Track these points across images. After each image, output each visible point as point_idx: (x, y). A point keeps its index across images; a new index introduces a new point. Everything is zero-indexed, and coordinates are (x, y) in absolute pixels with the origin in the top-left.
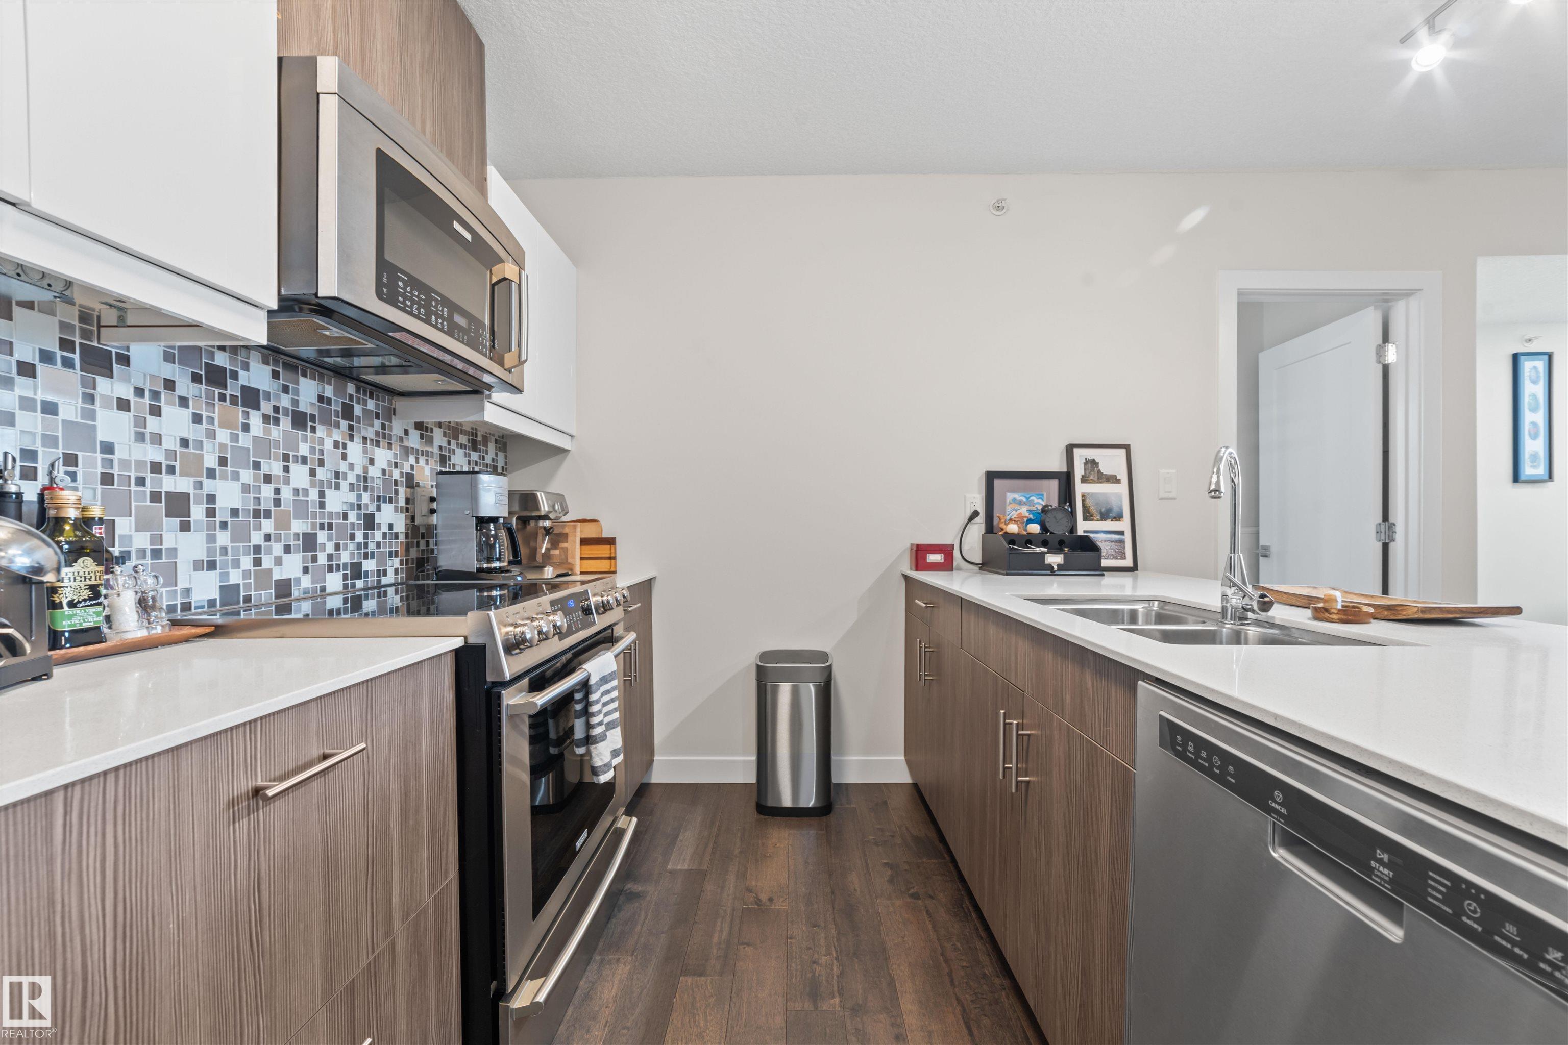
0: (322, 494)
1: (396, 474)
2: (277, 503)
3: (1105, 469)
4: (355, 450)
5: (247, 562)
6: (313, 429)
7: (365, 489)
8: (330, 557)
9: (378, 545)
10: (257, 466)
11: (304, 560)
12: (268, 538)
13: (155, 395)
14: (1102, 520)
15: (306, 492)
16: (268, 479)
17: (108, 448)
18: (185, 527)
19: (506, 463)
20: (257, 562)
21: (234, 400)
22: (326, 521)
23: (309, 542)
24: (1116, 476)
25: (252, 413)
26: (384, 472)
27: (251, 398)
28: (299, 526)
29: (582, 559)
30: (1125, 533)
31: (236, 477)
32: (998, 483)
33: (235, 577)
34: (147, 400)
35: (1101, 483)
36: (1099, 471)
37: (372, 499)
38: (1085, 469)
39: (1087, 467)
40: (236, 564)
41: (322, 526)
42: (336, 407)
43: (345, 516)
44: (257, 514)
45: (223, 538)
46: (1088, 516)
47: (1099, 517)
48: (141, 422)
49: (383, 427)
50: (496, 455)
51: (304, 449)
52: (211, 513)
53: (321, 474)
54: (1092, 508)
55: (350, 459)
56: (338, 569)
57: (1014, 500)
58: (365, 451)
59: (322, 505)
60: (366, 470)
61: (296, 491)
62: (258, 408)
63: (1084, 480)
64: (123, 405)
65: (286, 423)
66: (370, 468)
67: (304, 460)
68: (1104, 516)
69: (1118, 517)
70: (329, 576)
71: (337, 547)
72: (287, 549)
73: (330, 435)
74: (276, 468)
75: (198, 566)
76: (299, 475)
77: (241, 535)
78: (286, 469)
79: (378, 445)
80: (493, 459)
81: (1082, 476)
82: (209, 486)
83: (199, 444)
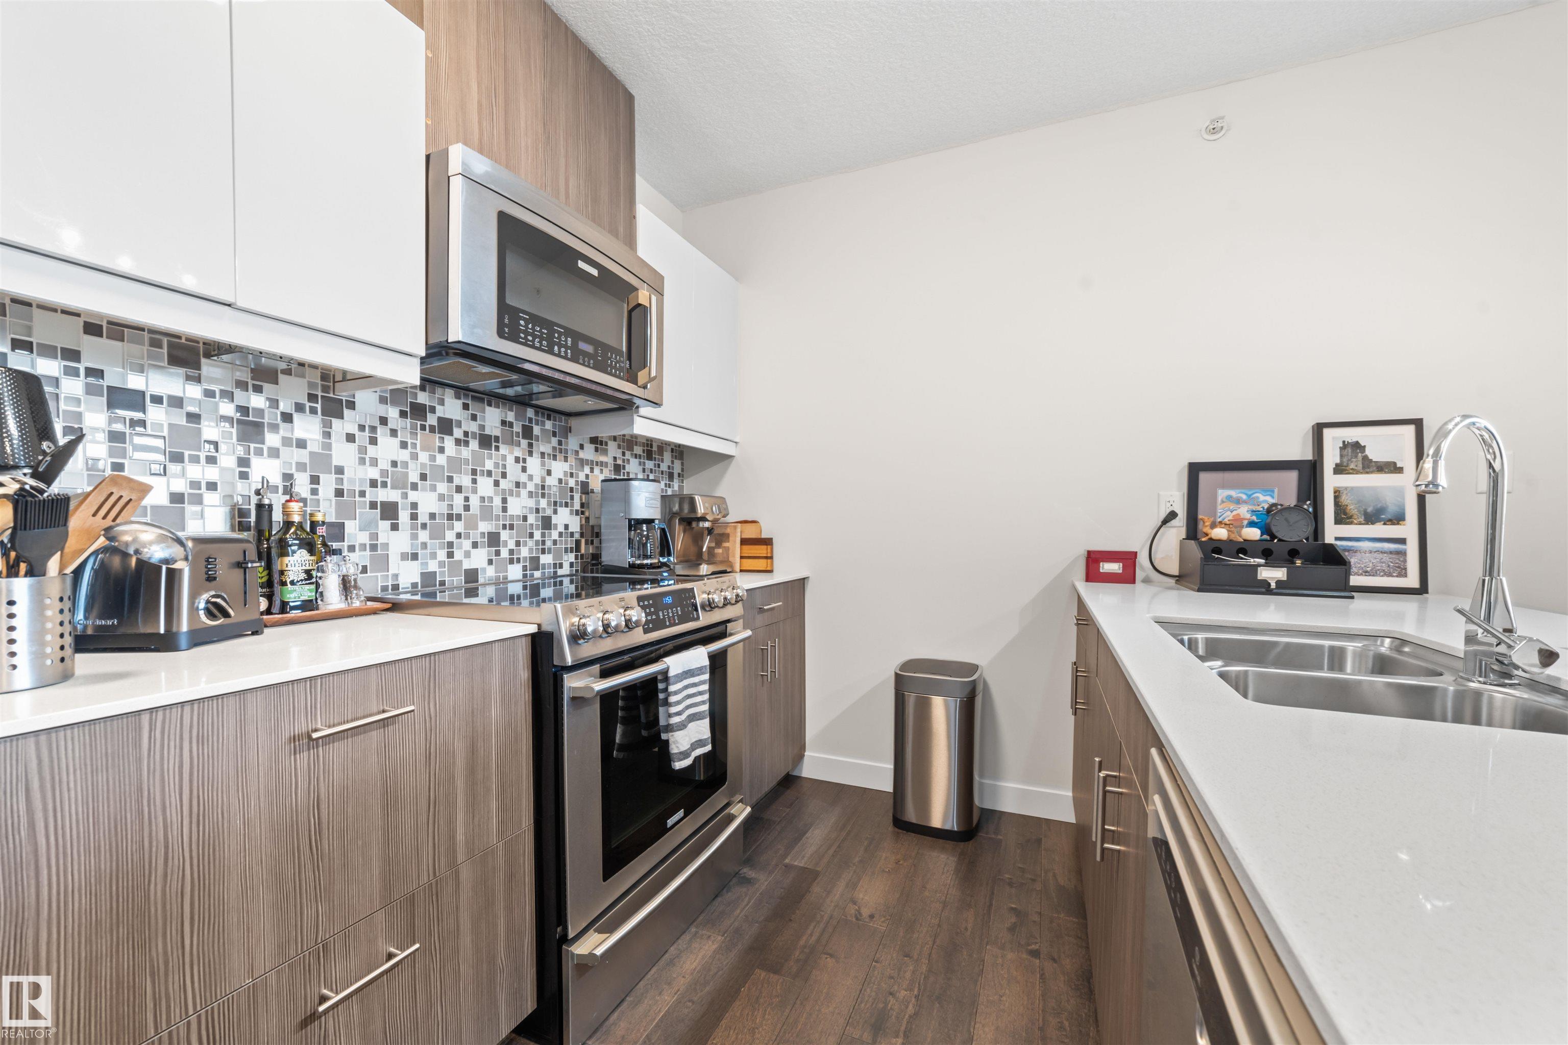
0: (504, 501)
1: (572, 483)
2: (467, 508)
3: (1375, 453)
4: (534, 464)
5: (442, 555)
6: (497, 448)
7: (543, 495)
8: (511, 552)
9: (555, 542)
10: (450, 479)
11: (489, 554)
12: (459, 536)
13: (373, 429)
14: (1367, 524)
15: (490, 499)
16: (459, 489)
17: (340, 470)
18: (395, 527)
19: (683, 470)
20: (450, 555)
21: (432, 429)
22: (507, 523)
23: (493, 540)
24: (1395, 464)
25: (447, 438)
26: (560, 481)
27: (446, 426)
28: (485, 527)
29: (742, 557)
30: (1408, 542)
31: (433, 488)
32: (1205, 478)
33: (433, 566)
34: (367, 434)
35: (1367, 473)
36: (1365, 458)
37: (549, 504)
38: (1342, 456)
39: (1345, 452)
40: (434, 556)
41: (504, 527)
42: (517, 428)
43: (525, 518)
44: (450, 517)
45: (423, 536)
46: (1342, 517)
47: (1362, 520)
48: (363, 450)
49: (560, 443)
50: (673, 462)
51: (489, 465)
52: (414, 517)
53: (504, 484)
54: (1351, 507)
55: (529, 471)
56: (518, 560)
57: (1229, 498)
58: (543, 464)
59: (505, 509)
60: (543, 480)
61: (483, 499)
62: (451, 434)
63: (1339, 469)
64: (350, 438)
65: (474, 444)
66: (548, 478)
67: (489, 473)
68: (1371, 518)
69: (1398, 519)
70: (510, 567)
71: (518, 544)
72: (475, 545)
73: (511, 452)
74: (465, 480)
75: (404, 557)
76: (485, 486)
77: (437, 534)
78: (474, 481)
79: (554, 457)
80: (669, 467)
81: (1337, 465)
82: (413, 496)
83: (405, 464)
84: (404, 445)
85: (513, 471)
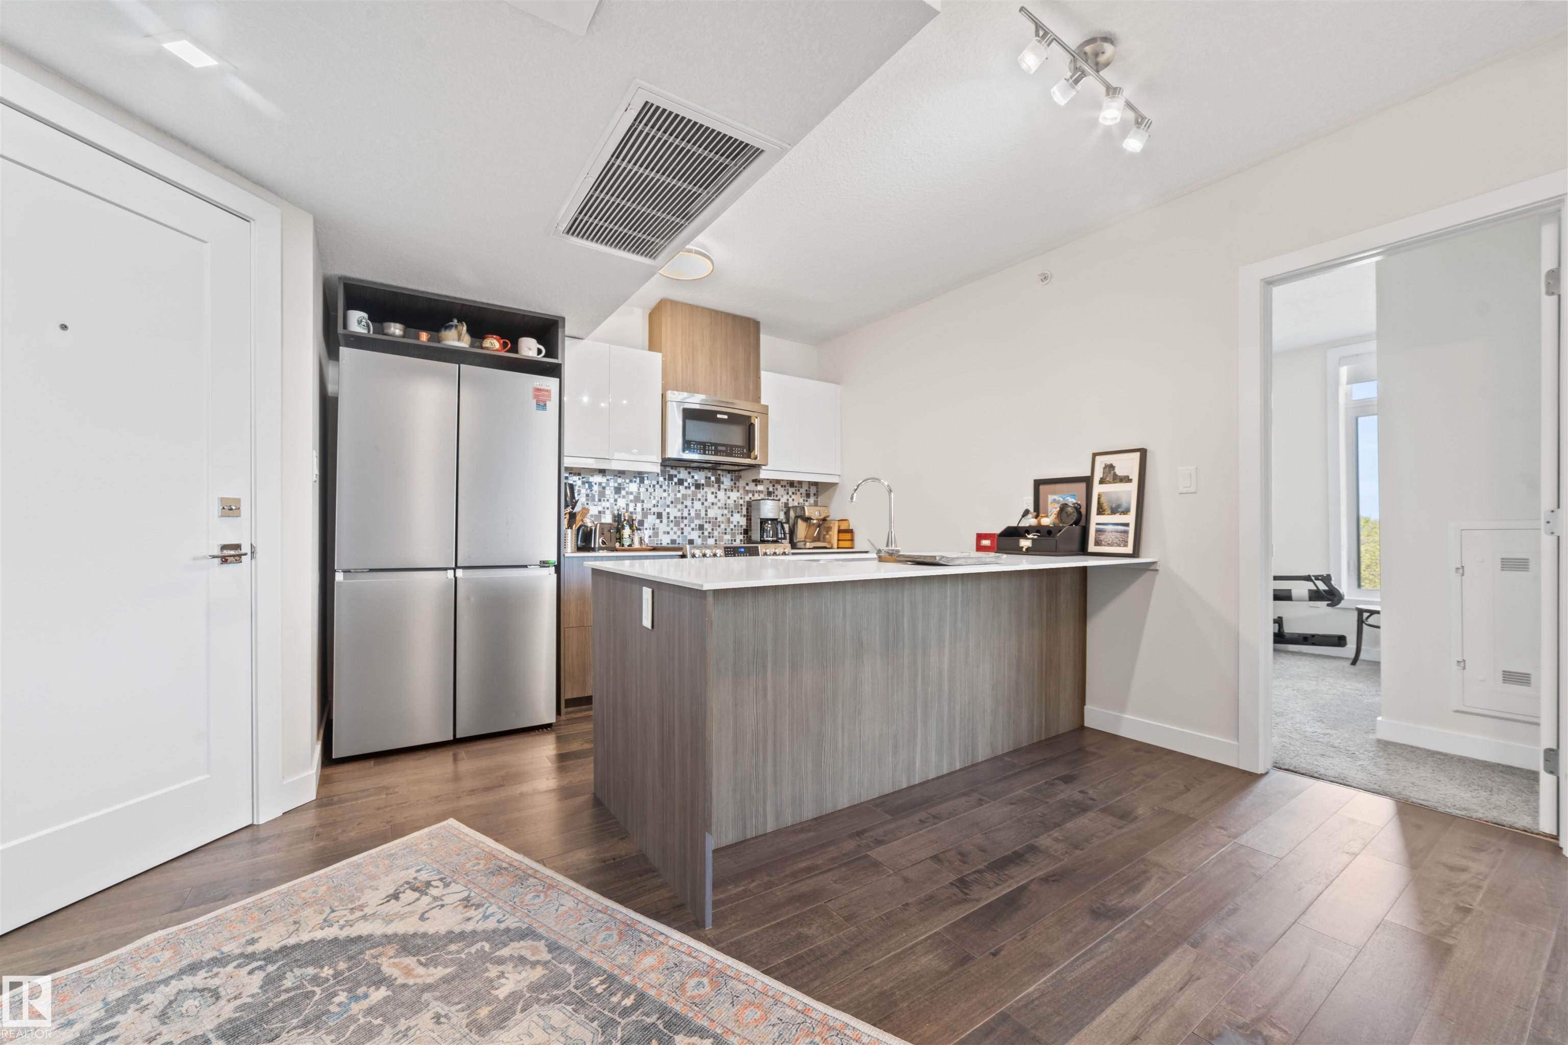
0: (706, 511)
1: (741, 502)
2: (689, 514)
4: (721, 494)
5: (679, 533)
6: (703, 489)
7: (726, 508)
8: (709, 533)
9: (732, 530)
10: (682, 503)
11: (699, 533)
12: (686, 525)
13: (654, 486)
15: (700, 510)
16: (686, 507)
17: (643, 501)
18: (661, 522)
19: (817, 491)
20: (682, 533)
21: (675, 483)
22: (708, 520)
23: (701, 527)
25: (681, 487)
26: (735, 501)
27: (681, 482)
28: (697, 522)
31: (676, 507)
33: (675, 537)
37: (729, 512)
40: (675, 533)
41: (706, 522)
42: (713, 478)
43: (716, 519)
44: (682, 518)
45: (672, 525)
49: (735, 484)
50: (809, 488)
51: (699, 496)
52: (668, 518)
53: (706, 504)
55: (718, 497)
56: (713, 537)
58: (726, 494)
59: (706, 515)
60: (726, 501)
61: (696, 510)
62: (683, 485)
65: (693, 488)
66: (728, 500)
67: (699, 500)
70: (709, 540)
71: (713, 530)
72: (693, 529)
73: (710, 490)
74: (689, 503)
75: (664, 533)
76: (697, 505)
77: (677, 524)
78: (693, 503)
79: (732, 491)
80: (806, 491)
82: (668, 510)
83: (665, 498)
84: (665, 491)
85: (711, 498)
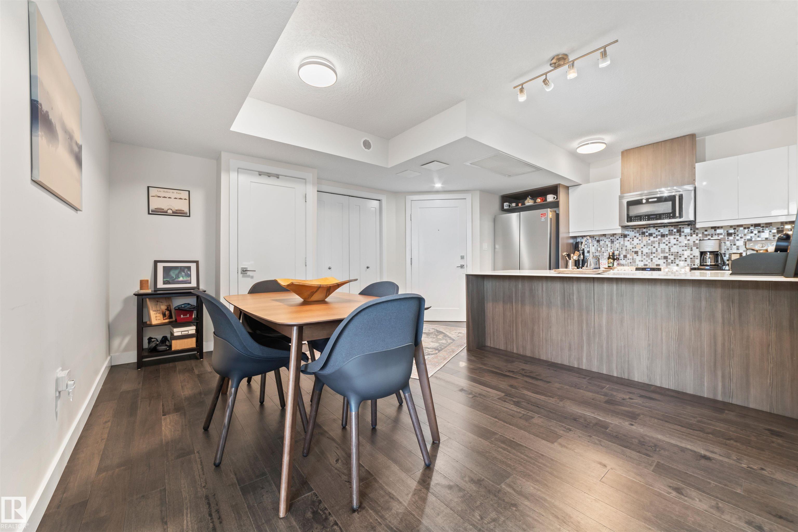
0: (670, 249)
2: (657, 251)
4: (682, 239)
6: (667, 237)
7: (686, 246)
8: (672, 261)
10: (652, 245)
11: (664, 261)
12: (654, 257)
15: (664, 249)
17: (626, 246)
18: (637, 255)
20: (652, 261)
21: (647, 236)
23: (666, 258)
26: (694, 242)
27: (651, 235)
28: (663, 255)
31: (647, 248)
33: (647, 263)
34: (631, 239)
37: (688, 248)
40: (647, 261)
41: (669, 255)
43: (678, 253)
44: (652, 253)
45: (644, 257)
48: (631, 242)
51: (664, 241)
52: (642, 253)
53: (669, 245)
55: (679, 241)
58: (685, 238)
59: (670, 251)
61: (662, 249)
65: (659, 237)
66: (688, 242)
71: (675, 259)
72: (659, 259)
73: (672, 237)
74: (656, 245)
78: (659, 245)
82: (642, 249)
